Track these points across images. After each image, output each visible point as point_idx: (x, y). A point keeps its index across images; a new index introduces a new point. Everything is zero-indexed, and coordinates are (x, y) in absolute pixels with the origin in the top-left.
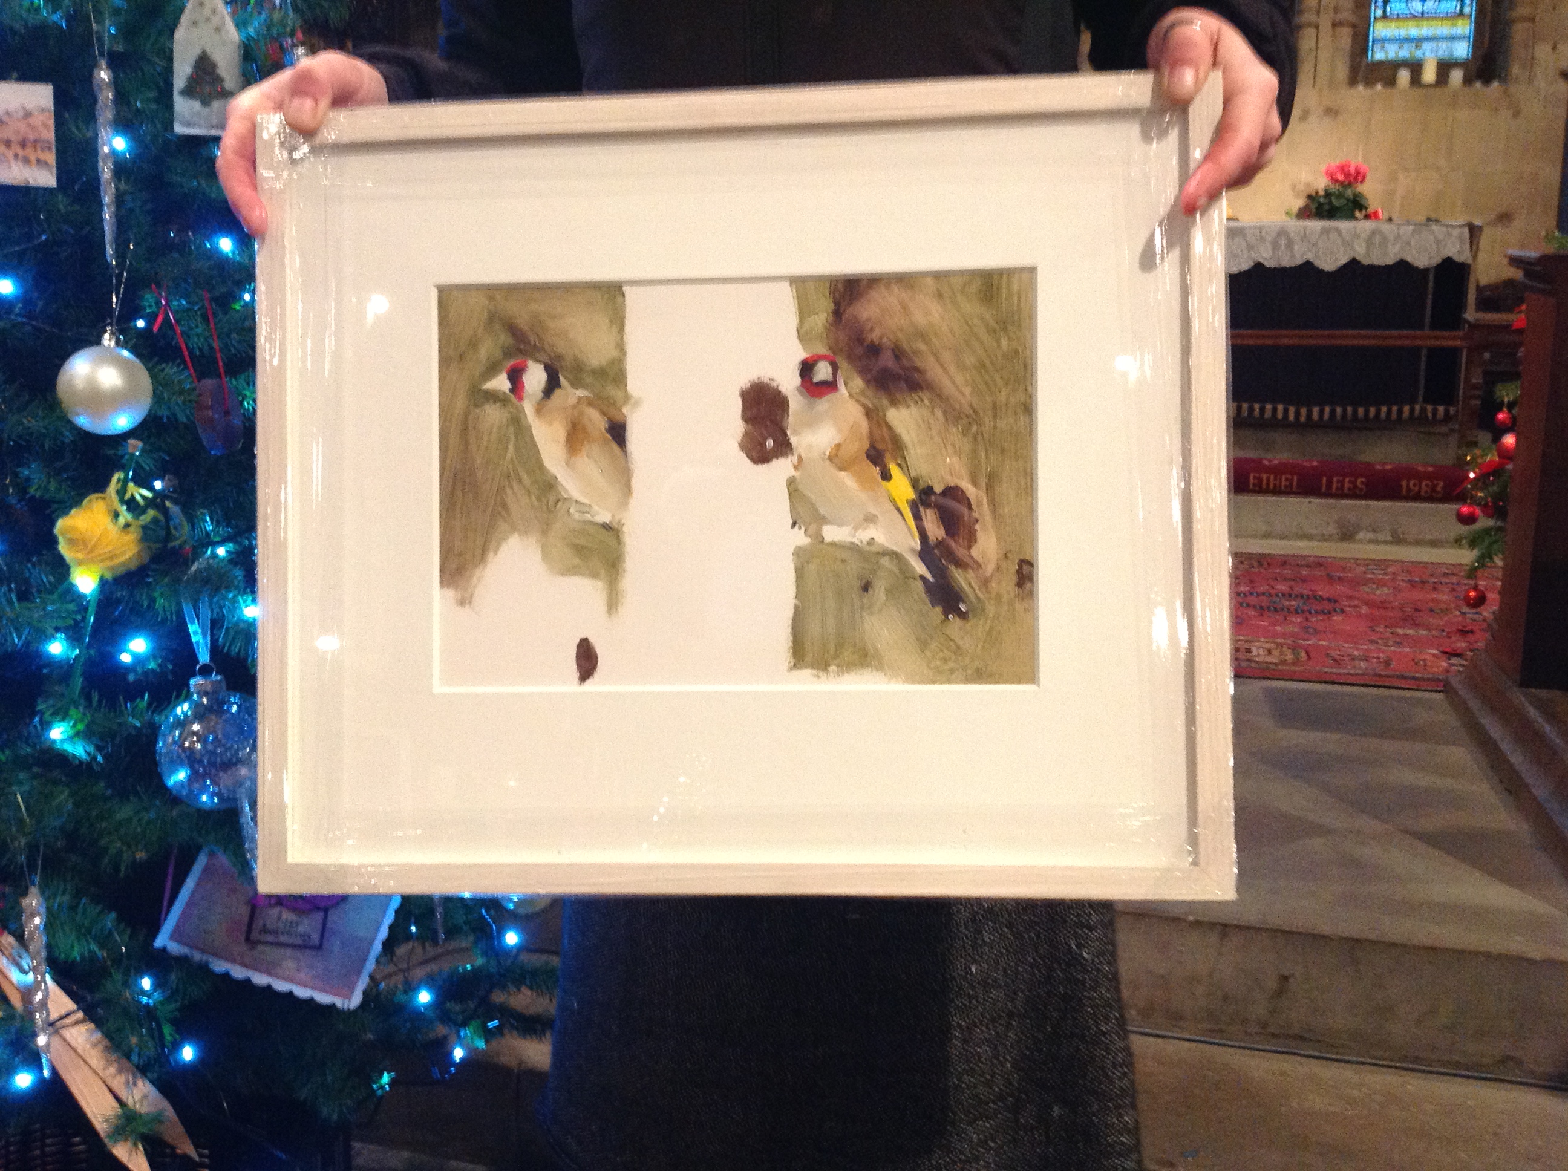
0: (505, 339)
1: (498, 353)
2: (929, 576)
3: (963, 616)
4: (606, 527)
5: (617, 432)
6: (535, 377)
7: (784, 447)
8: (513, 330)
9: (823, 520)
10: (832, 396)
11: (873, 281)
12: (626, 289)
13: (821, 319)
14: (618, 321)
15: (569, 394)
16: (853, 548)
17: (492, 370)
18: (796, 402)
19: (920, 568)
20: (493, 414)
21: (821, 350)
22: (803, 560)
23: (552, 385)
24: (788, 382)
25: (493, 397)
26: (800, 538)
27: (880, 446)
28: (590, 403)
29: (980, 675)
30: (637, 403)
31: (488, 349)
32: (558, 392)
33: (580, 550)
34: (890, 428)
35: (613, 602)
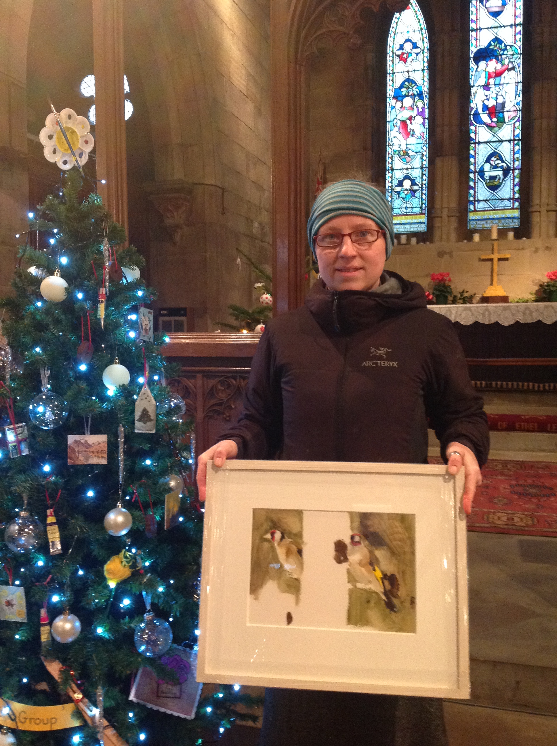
0: (270, 524)
1: (268, 528)
2: (386, 600)
3: (395, 612)
4: (296, 579)
5: (300, 552)
6: (278, 535)
7: (346, 560)
8: (272, 521)
9: (356, 581)
10: (360, 546)
11: (371, 514)
12: (304, 512)
13: (356, 524)
14: (301, 520)
15: (287, 540)
16: (365, 590)
17: (266, 532)
18: (349, 547)
19: (383, 597)
20: (266, 545)
21: (356, 532)
22: (351, 593)
23: (283, 538)
24: (347, 541)
25: (266, 540)
26: (350, 586)
27: (373, 561)
28: (293, 543)
29: (400, 630)
30: (306, 544)
31: (266, 526)
32: (284, 540)
33: (289, 586)
34: (375, 556)
35: (297, 601)
